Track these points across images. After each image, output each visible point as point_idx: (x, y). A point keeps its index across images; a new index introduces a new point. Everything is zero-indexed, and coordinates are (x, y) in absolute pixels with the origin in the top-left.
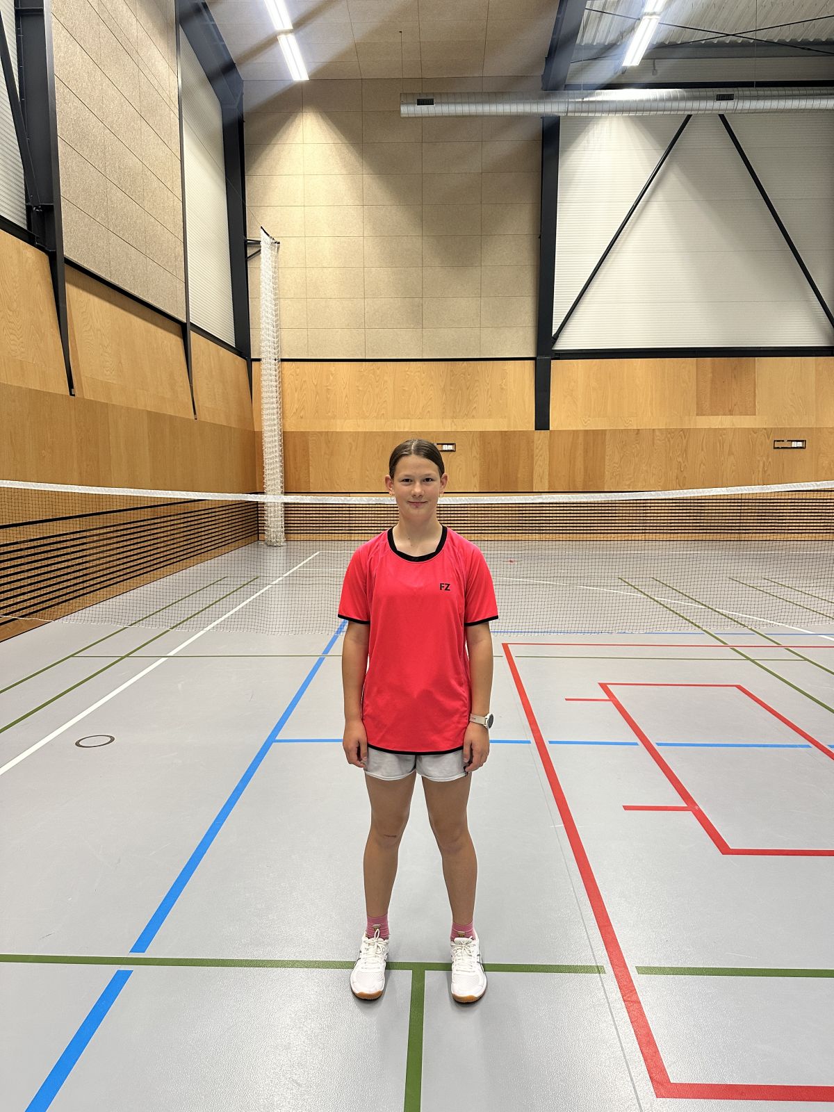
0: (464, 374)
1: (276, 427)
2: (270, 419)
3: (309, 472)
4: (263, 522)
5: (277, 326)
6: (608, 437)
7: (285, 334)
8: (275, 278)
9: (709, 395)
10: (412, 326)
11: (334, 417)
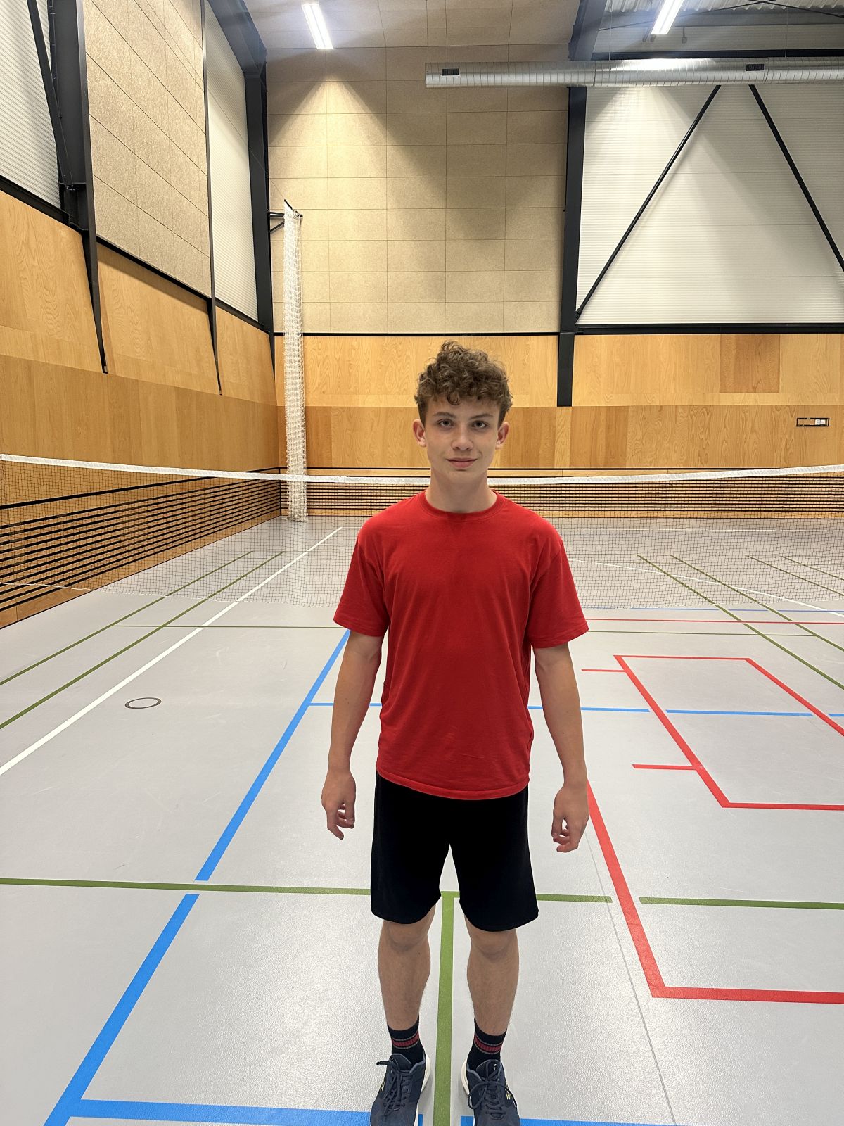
1: (298, 403)
2: (293, 395)
3: (331, 447)
4: (284, 497)
5: (300, 299)
6: (630, 414)
7: (309, 310)
8: (298, 253)
9: (732, 372)
10: (435, 300)
11: (356, 392)
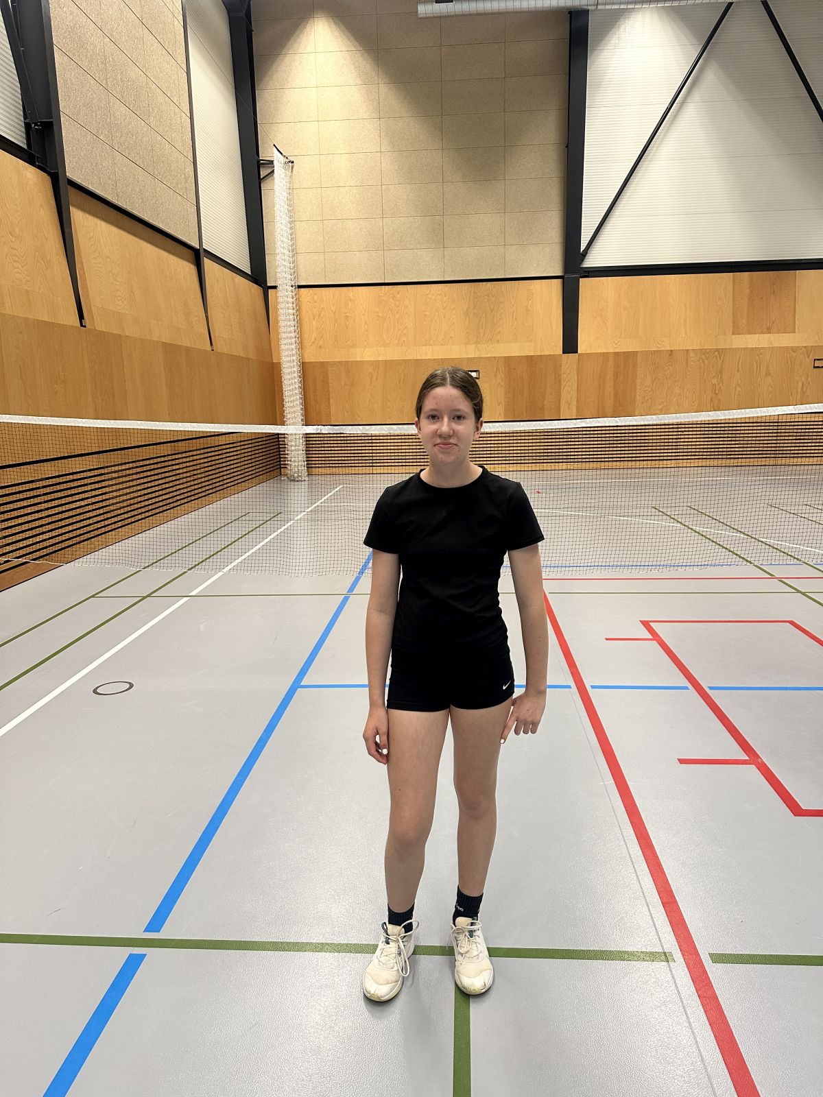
0: (488, 296)
1: (294, 358)
2: (288, 350)
3: (329, 404)
4: (284, 456)
5: (293, 250)
6: (639, 359)
7: (302, 260)
8: (290, 202)
9: (745, 312)
10: (433, 246)
11: (354, 346)
